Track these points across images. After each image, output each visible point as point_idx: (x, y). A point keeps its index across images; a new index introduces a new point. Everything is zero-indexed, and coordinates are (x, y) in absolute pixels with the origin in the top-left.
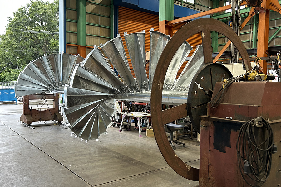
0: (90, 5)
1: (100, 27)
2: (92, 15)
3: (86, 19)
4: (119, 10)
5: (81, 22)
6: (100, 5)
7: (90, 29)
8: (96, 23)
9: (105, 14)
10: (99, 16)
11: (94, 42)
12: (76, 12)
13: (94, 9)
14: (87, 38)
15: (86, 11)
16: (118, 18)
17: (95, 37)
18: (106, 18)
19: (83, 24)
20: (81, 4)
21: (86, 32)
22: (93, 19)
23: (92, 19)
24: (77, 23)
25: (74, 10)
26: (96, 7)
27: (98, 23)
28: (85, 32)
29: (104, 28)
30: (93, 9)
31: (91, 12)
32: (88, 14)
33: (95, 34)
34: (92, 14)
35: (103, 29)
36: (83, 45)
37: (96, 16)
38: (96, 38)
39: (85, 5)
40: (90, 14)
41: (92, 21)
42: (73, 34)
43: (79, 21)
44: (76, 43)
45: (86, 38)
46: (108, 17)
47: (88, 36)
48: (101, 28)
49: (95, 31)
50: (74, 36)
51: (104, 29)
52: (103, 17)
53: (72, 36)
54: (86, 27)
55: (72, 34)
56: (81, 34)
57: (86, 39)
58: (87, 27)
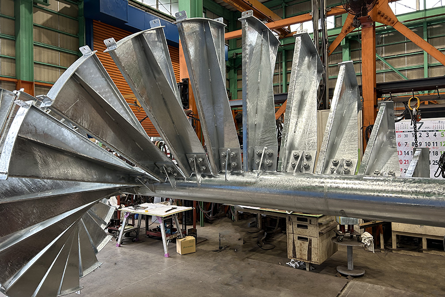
0: (40, 13)
1: (60, 51)
2: (45, 30)
3: (34, 36)
4: (94, 26)
5: (24, 40)
6: (59, 15)
7: (40, 53)
8: (52, 44)
9: (69, 31)
10: (57, 33)
11: (48, 75)
12: (14, 21)
13: (47, 21)
14: (36, 69)
15: (34, 22)
16: (92, 38)
17: (50, 68)
18: (71, 37)
19: (28, 43)
20: (23, 9)
21: (34, 57)
22: (47, 37)
23: (45, 37)
24: (15, 41)
25: (8, 18)
26: (51, 18)
27: (56, 45)
28: (31, 57)
29: (67, 53)
30: (45, 19)
31: (43, 24)
32: (36, 27)
33: (50, 62)
34: (44, 28)
35: (65, 54)
36: (28, 81)
37: (53, 32)
38: (52, 70)
39: (31, 12)
40: (41, 29)
41: (45, 40)
42: (8, 60)
43: (18, 37)
44: (12, 75)
45: (34, 68)
46: (74, 37)
47: (37, 65)
48: (62, 54)
49: (50, 58)
50: (10, 63)
51: (68, 55)
52: (65, 36)
53: (5, 63)
54: (34, 49)
55: (5, 60)
56: (24, 60)
57: (34, 70)
58: (36, 50)
